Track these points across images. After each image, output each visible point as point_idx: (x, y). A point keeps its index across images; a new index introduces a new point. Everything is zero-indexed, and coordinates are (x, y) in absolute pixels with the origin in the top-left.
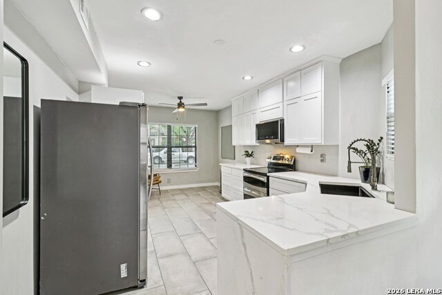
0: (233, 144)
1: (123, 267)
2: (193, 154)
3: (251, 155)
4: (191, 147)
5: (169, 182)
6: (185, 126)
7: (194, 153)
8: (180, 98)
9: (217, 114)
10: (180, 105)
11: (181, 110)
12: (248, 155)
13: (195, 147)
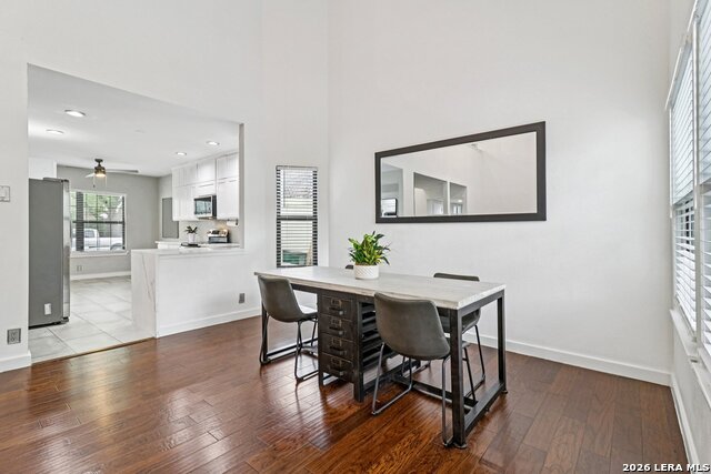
0: (175, 219)
1: (47, 307)
2: (119, 240)
3: (194, 232)
4: (116, 223)
5: (79, 269)
6: (106, 196)
7: (121, 239)
8: (99, 161)
9: (157, 181)
10: (99, 169)
11: (100, 175)
12: (190, 231)
13: (123, 223)
